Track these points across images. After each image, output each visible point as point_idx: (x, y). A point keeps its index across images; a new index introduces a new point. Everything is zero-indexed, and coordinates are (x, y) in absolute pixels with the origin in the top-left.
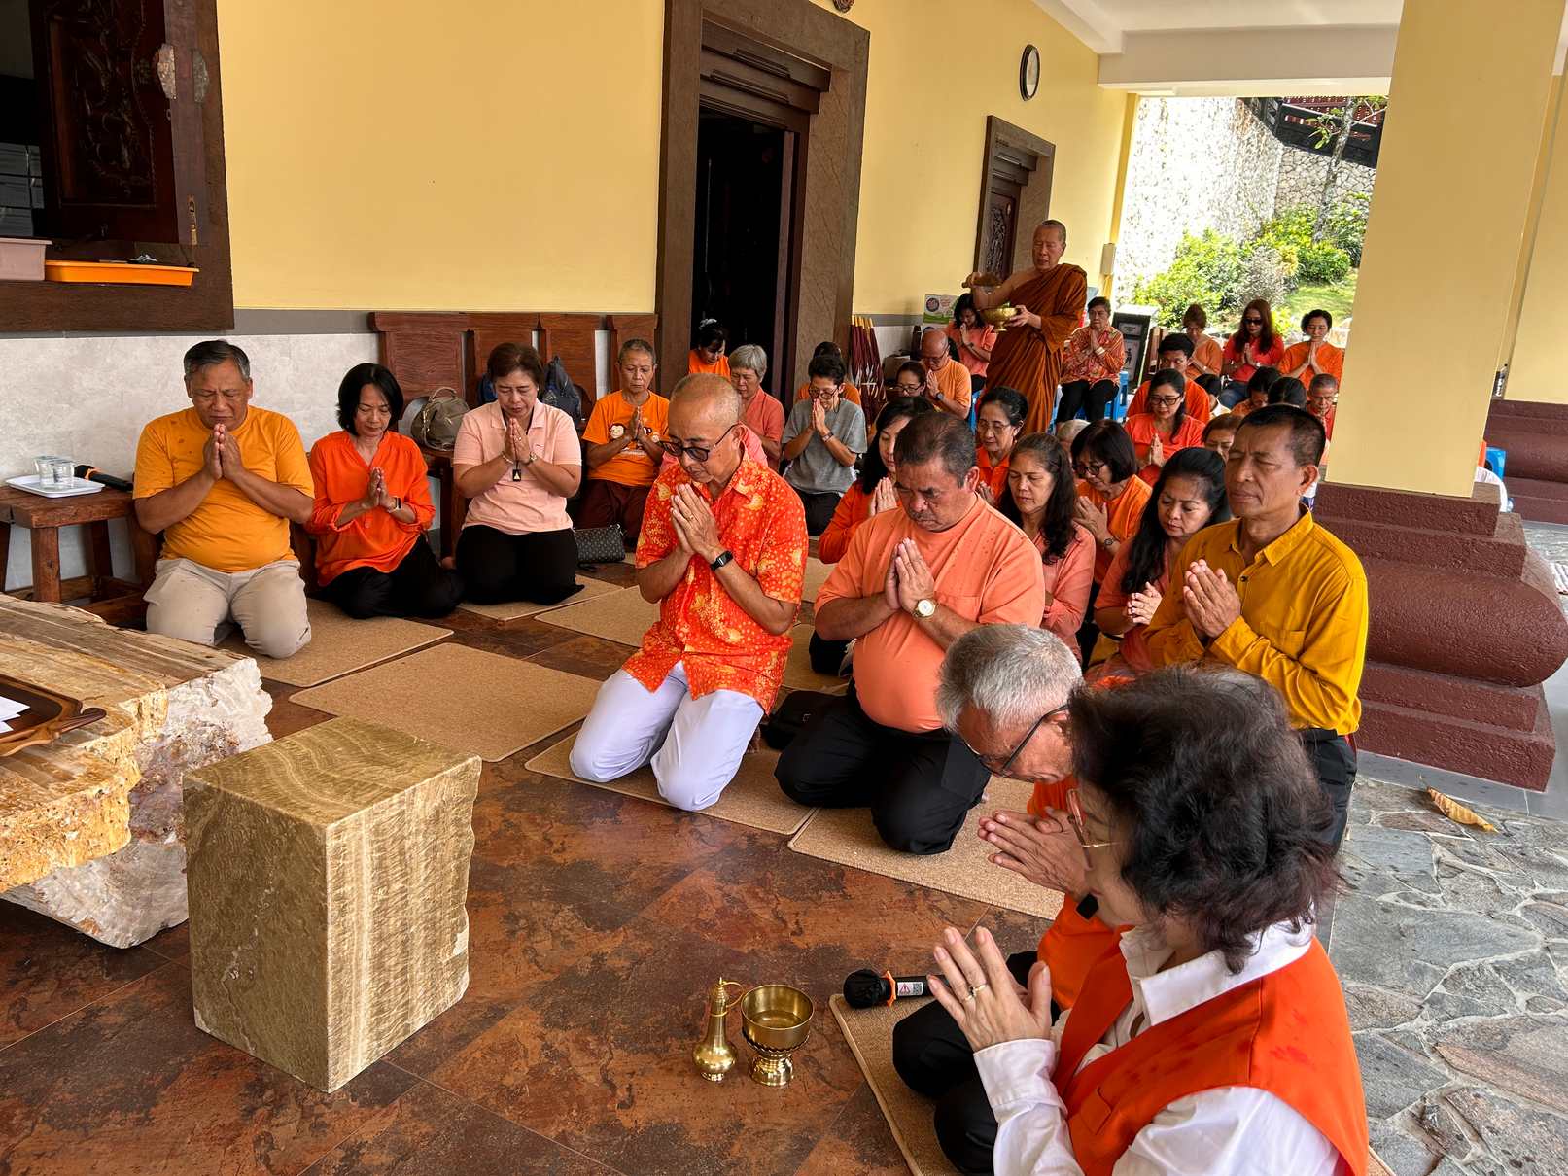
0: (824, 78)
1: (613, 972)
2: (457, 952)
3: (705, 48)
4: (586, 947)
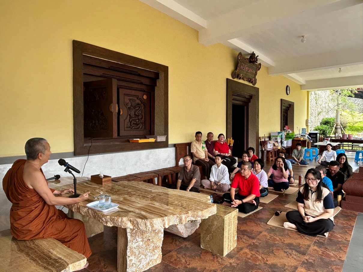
0: (251, 97)
1: (257, 244)
2: (236, 239)
3: (233, 95)
4: (251, 241)
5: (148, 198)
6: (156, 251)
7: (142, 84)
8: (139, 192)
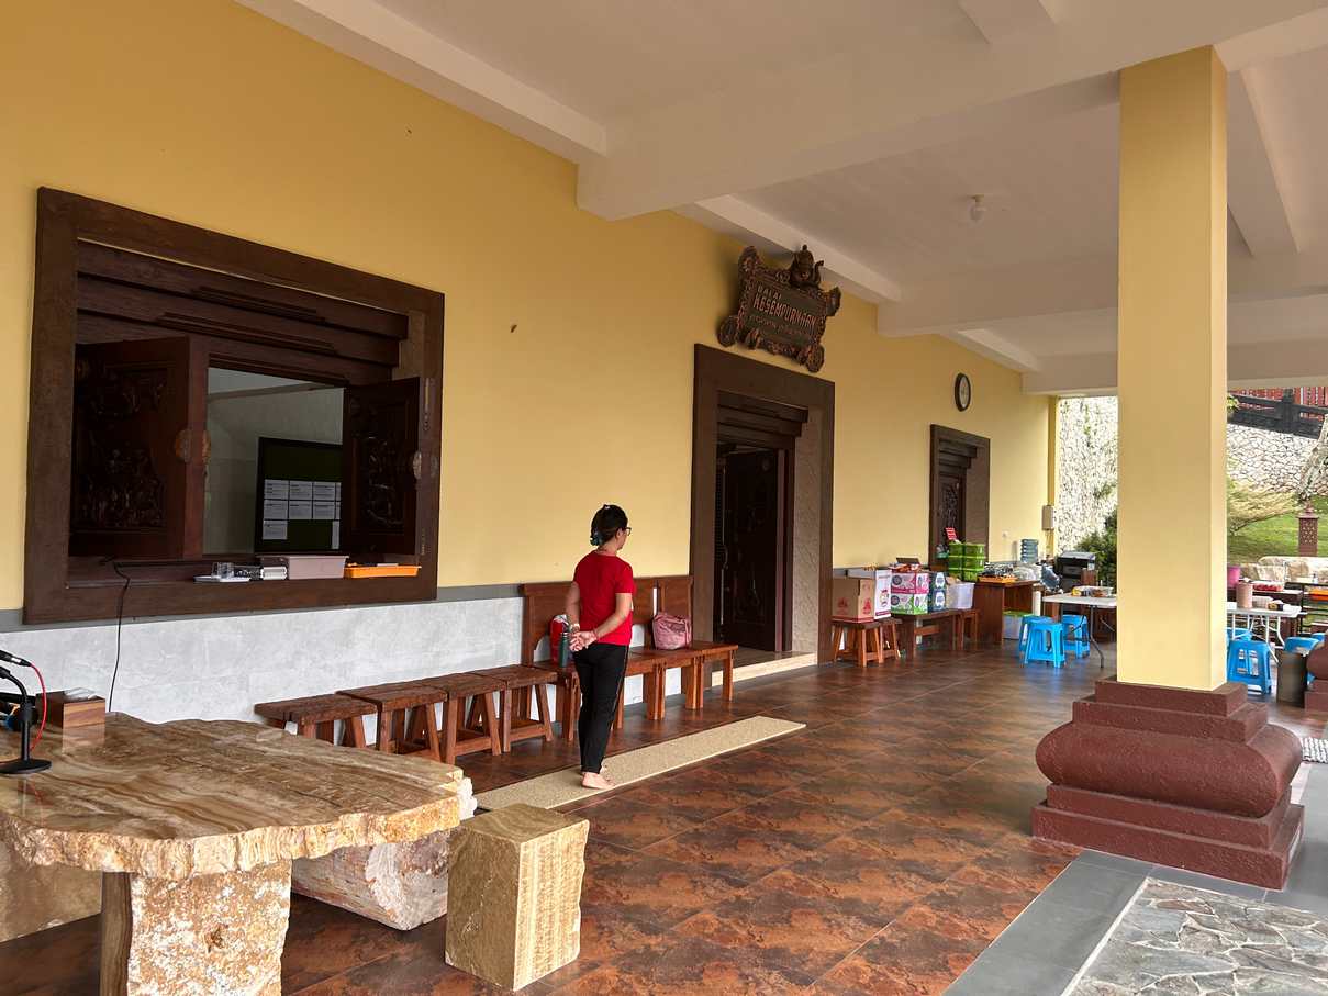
0: (803, 414)
1: (655, 952)
2: (574, 930)
3: (720, 406)
4: (641, 942)
5: (232, 773)
6: (253, 969)
7: (334, 355)
8: (215, 755)
